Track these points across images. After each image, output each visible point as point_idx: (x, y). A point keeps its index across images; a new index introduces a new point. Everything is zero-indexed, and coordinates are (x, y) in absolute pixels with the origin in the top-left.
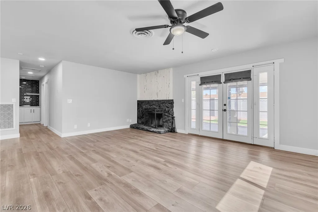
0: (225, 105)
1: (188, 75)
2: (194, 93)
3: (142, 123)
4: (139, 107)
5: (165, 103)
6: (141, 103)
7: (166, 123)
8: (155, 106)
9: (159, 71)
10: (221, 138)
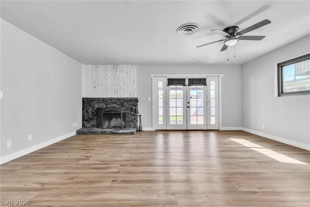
0: (188, 103)
1: (156, 75)
2: (161, 92)
3: (92, 127)
4: (85, 106)
5: (130, 101)
6: (90, 101)
7: (132, 122)
8: (115, 105)
9: (119, 65)
10: (186, 129)
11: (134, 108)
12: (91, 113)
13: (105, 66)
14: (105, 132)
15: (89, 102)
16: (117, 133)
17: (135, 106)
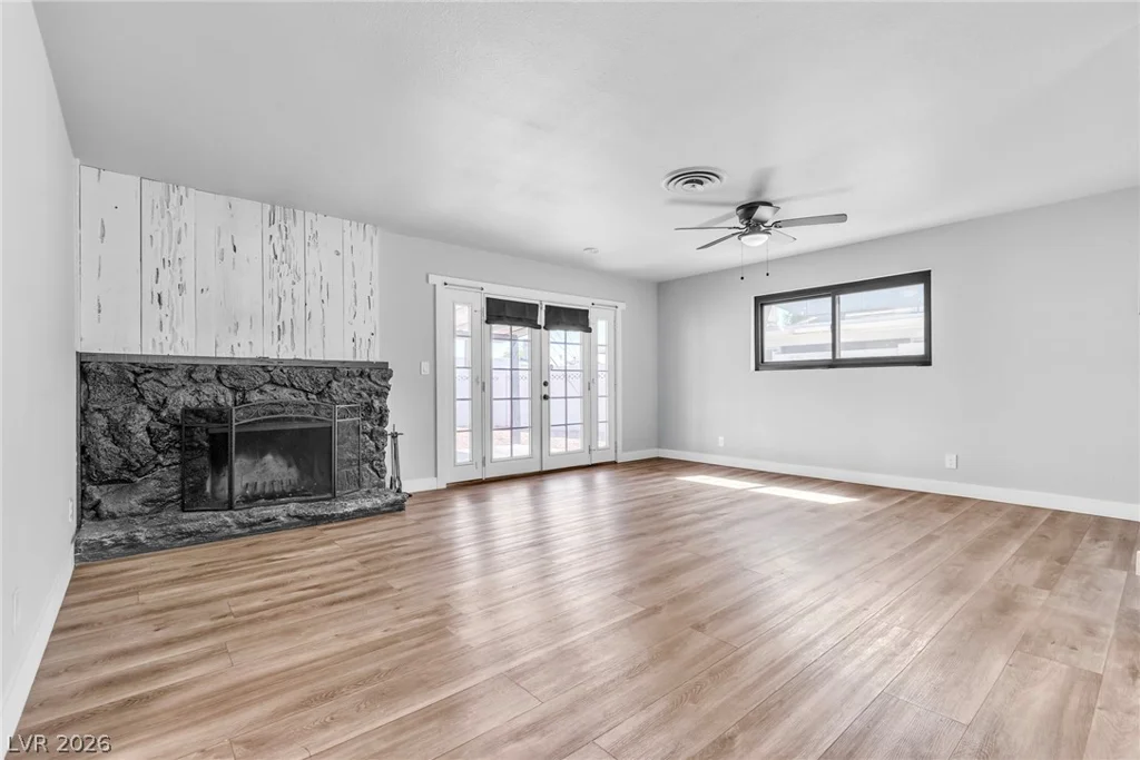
0: (546, 384)
1: (448, 280)
3: (147, 509)
4: (97, 401)
5: (362, 374)
6: (137, 375)
7: (367, 466)
8: (285, 394)
9: (299, 213)
10: (538, 469)
11: (377, 404)
12: (142, 435)
13: (222, 199)
14: (268, 520)
15: (131, 377)
16: (330, 519)
17: (378, 394)
